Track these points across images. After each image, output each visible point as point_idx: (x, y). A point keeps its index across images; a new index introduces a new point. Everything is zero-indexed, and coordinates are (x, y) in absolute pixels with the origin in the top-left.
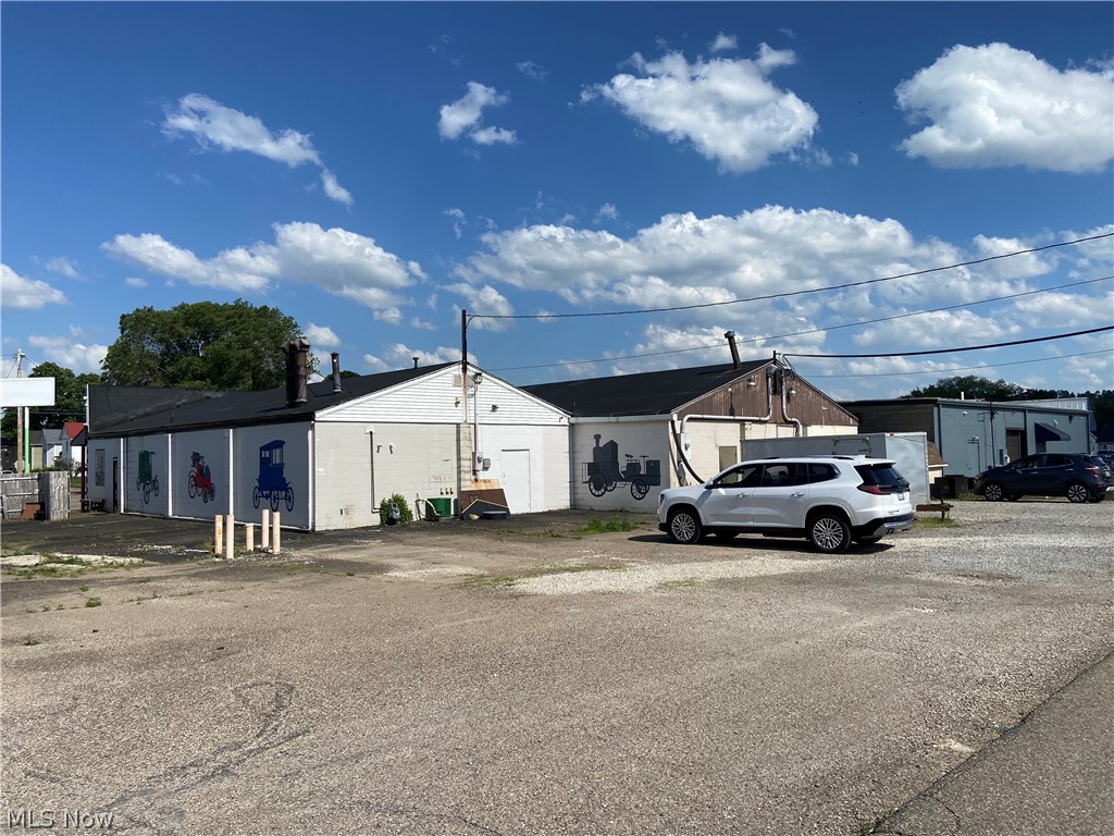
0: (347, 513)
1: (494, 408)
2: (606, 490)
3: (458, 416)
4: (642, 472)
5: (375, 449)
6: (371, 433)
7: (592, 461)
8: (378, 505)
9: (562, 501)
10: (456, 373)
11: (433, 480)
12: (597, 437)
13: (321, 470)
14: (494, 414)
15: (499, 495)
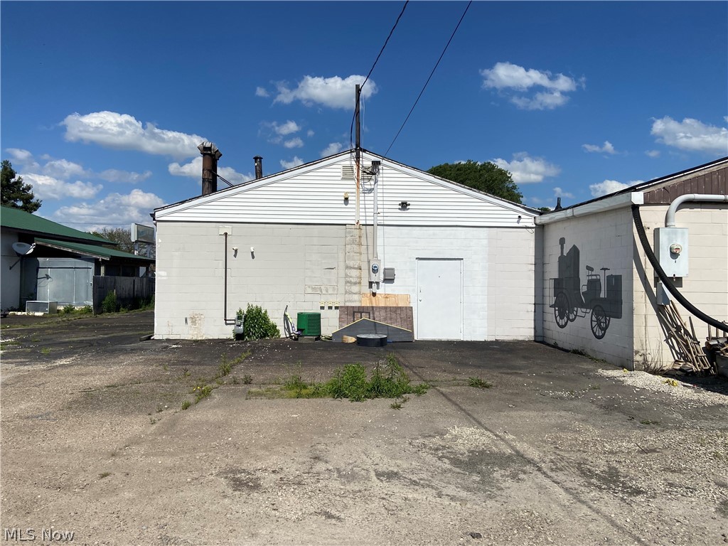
0: (194, 322)
1: (404, 205)
2: (568, 319)
3: (348, 215)
4: (602, 295)
5: (231, 253)
6: (226, 234)
7: (557, 277)
8: (232, 315)
9: (523, 329)
10: (348, 163)
11: (309, 290)
12: (562, 241)
13: (163, 273)
14: (404, 213)
15: (406, 314)
